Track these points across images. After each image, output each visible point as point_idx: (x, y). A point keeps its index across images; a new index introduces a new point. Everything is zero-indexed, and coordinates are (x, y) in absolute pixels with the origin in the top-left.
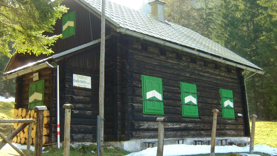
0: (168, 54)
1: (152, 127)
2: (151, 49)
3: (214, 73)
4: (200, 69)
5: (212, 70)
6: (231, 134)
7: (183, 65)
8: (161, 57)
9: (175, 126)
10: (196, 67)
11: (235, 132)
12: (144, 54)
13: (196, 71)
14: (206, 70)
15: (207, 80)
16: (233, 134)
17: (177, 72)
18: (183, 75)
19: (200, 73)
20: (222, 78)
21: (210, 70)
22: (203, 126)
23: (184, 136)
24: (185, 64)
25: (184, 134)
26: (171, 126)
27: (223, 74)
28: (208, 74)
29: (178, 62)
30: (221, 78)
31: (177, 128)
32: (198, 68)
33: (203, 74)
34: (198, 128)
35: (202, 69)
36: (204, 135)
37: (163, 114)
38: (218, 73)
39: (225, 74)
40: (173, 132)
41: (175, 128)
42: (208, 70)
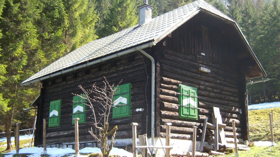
0: (68, 78)
2: (58, 81)
3: (109, 72)
4: (94, 76)
5: (106, 71)
6: (119, 136)
7: (79, 80)
8: (63, 83)
9: (65, 134)
10: (90, 77)
11: (126, 133)
12: (54, 87)
13: (89, 81)
14: (99, 74)
15: (99, 84)
16: (122, 135)
17: (72, 89)
18: (77, 89)
19: (93, 80)
20: (119, 74)
21: (104, 72)
23: (71, 140)
24: (80, 79)
25: (71, 139)
26: (62, 134)
27: (122, 68)
28: (100, 78)
29: (75, 81)
30: (117, 74)
32: (92, 77)
33: (96, 80)
34: (83, 133)
35: (95, 75)
36: (88, 138)
37: (59, 125)
38: (114, 71)
39: (124, 67)
40: (64, 138)
41: (65, 135)
42: (102, 73)
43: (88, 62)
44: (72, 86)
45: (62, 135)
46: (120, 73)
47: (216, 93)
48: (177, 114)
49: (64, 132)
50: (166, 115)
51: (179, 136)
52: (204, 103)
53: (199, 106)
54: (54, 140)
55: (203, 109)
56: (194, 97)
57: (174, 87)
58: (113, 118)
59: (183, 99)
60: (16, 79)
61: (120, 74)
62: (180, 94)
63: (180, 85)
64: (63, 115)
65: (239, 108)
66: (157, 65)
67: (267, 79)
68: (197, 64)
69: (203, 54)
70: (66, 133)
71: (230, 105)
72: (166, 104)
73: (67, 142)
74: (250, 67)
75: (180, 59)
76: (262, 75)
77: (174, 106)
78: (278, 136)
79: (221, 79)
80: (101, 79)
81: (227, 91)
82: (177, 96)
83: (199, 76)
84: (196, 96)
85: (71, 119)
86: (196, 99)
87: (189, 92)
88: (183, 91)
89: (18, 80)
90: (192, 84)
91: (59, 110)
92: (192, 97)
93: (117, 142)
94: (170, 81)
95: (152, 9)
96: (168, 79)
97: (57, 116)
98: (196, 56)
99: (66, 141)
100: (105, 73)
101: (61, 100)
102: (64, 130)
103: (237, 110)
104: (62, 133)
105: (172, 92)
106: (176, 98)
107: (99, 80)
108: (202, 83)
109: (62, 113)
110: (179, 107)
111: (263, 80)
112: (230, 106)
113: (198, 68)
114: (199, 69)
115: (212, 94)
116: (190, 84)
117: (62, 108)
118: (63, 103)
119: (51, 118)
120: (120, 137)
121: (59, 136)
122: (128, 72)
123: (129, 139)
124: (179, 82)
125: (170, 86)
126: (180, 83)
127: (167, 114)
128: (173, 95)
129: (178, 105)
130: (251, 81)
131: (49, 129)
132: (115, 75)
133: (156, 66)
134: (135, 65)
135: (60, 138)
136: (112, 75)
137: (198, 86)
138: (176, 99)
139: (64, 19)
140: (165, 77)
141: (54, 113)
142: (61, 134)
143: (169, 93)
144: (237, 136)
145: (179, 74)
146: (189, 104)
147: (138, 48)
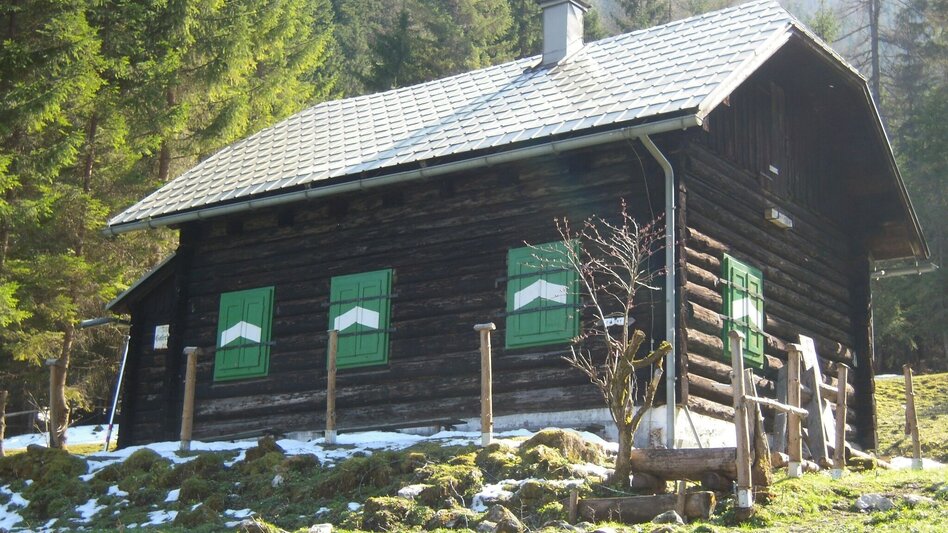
0: (305, 216)
1: (229, 409)
3: (488, 203)
5: (474, 200)
6: (535, 403)
7: (354, 225)
8: (280, 233)
9: (293, 401)
10: (403, 215)
12: (235, 243)
13: (399, 228)
14: (446, 207)
16: (545, 399)
19: (421, 227)
21: (467, 202)
22: (400, 389)
26: (282, 402)
28: (452, 220)
30: (523, 209)
31: (300, 403)
32: (414, 215)
33: (430, 226)
34: (379, 397)
35: (428, 210)
36: (401, 414)
37: (266, 374)
38: (511, 200)
39: (552, 188)
40: (290, 417)
41: (294, 405)
42: (458, 205)
43: (424, 163)
44: (322, 242)
45: (281, 407)
46: (533, 206)
47: (802, 293)
48: (720, 344)
49: (288, 396)
50: (697, 341)
51: (724, 410)
52: (776, 320)
53: (767, 328)
54: (241, 424)
55: (775, 339)
56: (756, 299)
57: (713, 260)
58: (507, 347)
59: (732, 300)
60: (34, 212)
61: (533, 209)
62: (727, 285)
63: (726, 255)
64: (282, 340)
65: (853, 349)
66: (681, 187)
67: (930, 266)
68: (760, 198)
69: (774, 170)
70: (302, 399)
71: (832, 335)
72: (698, 310)
73: (304, 428)
74: (887, 224)
75: (725, 179)
76: (918, 252)
77: (715, 317)
78: (935, 450)
79: (812, 253)
80: (454, 222)
81: (824, 292)
82: (721, 289)
83: (765, 235)
84: (760, 295)
85: (320, 351)
86: (761, 303)
87: (745, 280)
88: (735, 275)
89: (42, 215)
90: (751, 259)
91: (266, 321)
92: (752, 298)
93: (530, 421)
94: (705, 242)
95: (584, 11)
96: (700, 234)
97: (256, 344)
98: (758, 173)
99: (301, 426)
100: (473, 203)
101: (273, 288)
102: (290, 390)
103: (848, 354)
104: (279, 400)
105: (707, 275)
106: (716, 294)
107: (445, 228)
108: (772, 258)
109: (277, 332)
110: (726, 322)
111: (918, 268)
112: (831, 338)
113: (762, 211)
114: (763, 215)
115: (793, 296)
116: (746, 256)
117: (276, 317)
118: (279, 299)
119: (226, 348)
120: (538, 406)
121: (262, 409)
122: (566, 204)
123: (576, 412)
124: (722, 246)
125: (704, 256)
126: (725, 251)
127: (698, 338)
128: (709, 284)
129: (723, 316)
130: (879, 270)
131: (214, 386)
132: (515, 211)
133: (677, 191)
134: (596, 184)
135: (271, 417)
136: (500, 213)
137: (763, 267)
138: (718, 298)
139: (183, 14)
140: (693, 227)
141: (243, 330)
142: (276, 403)
143: (701, 278)
144: (847, 432)
145: (722, 223)
146: (747, 317)
147: (638, 131)
